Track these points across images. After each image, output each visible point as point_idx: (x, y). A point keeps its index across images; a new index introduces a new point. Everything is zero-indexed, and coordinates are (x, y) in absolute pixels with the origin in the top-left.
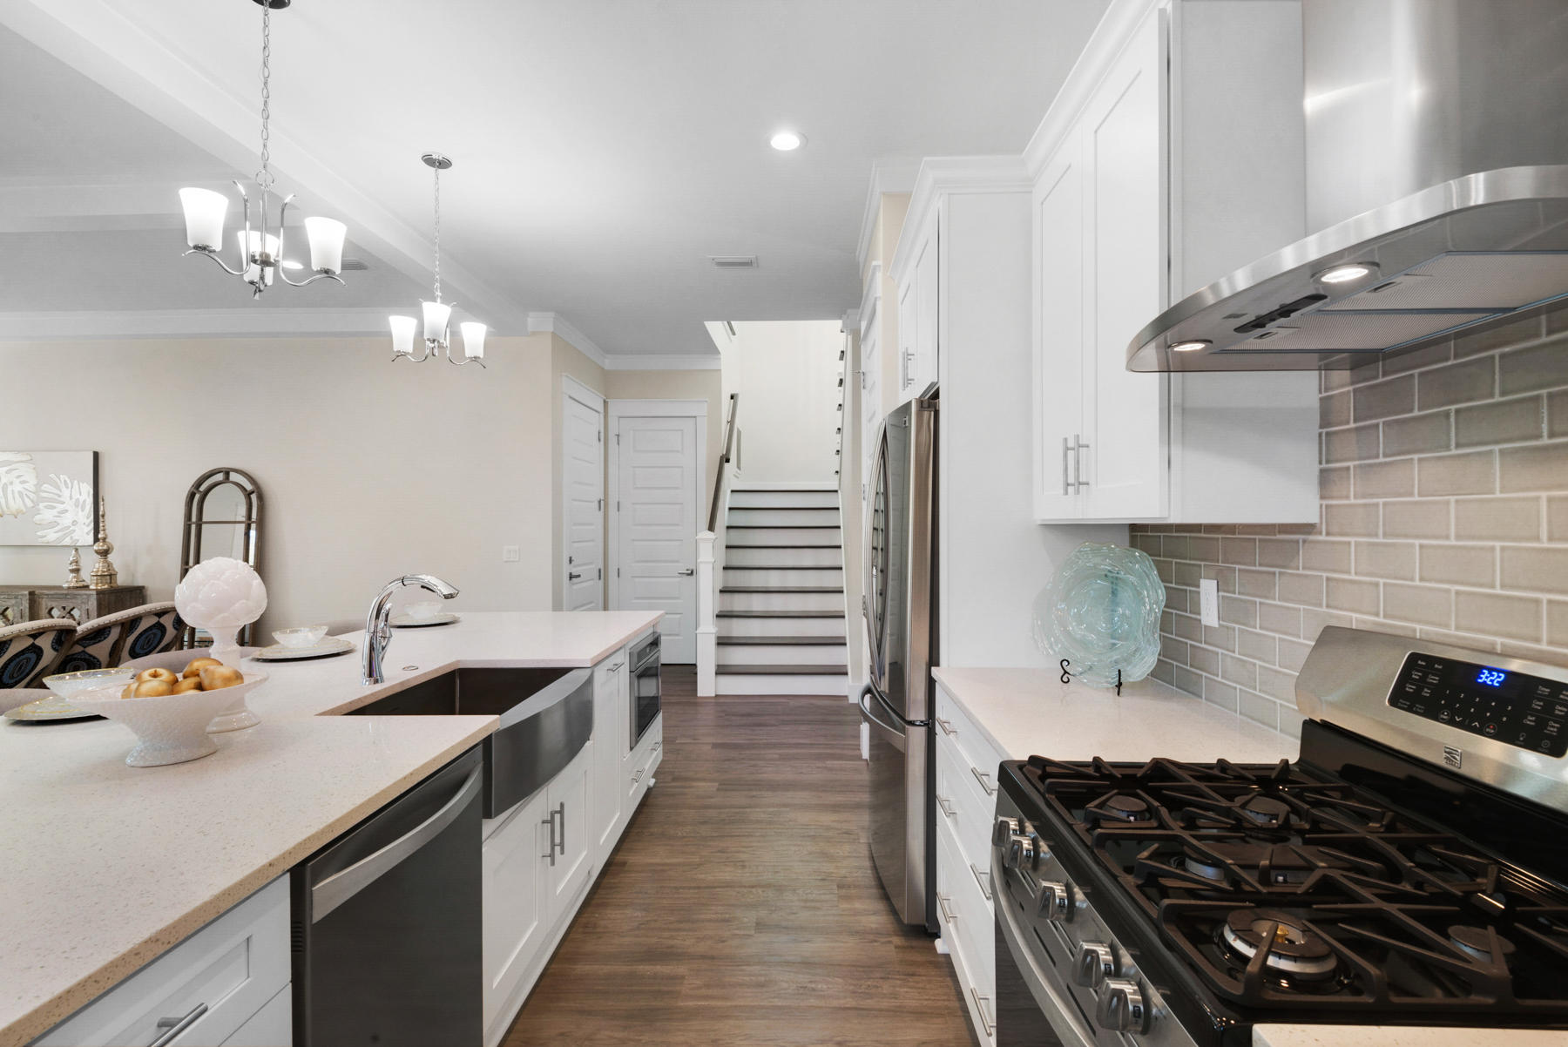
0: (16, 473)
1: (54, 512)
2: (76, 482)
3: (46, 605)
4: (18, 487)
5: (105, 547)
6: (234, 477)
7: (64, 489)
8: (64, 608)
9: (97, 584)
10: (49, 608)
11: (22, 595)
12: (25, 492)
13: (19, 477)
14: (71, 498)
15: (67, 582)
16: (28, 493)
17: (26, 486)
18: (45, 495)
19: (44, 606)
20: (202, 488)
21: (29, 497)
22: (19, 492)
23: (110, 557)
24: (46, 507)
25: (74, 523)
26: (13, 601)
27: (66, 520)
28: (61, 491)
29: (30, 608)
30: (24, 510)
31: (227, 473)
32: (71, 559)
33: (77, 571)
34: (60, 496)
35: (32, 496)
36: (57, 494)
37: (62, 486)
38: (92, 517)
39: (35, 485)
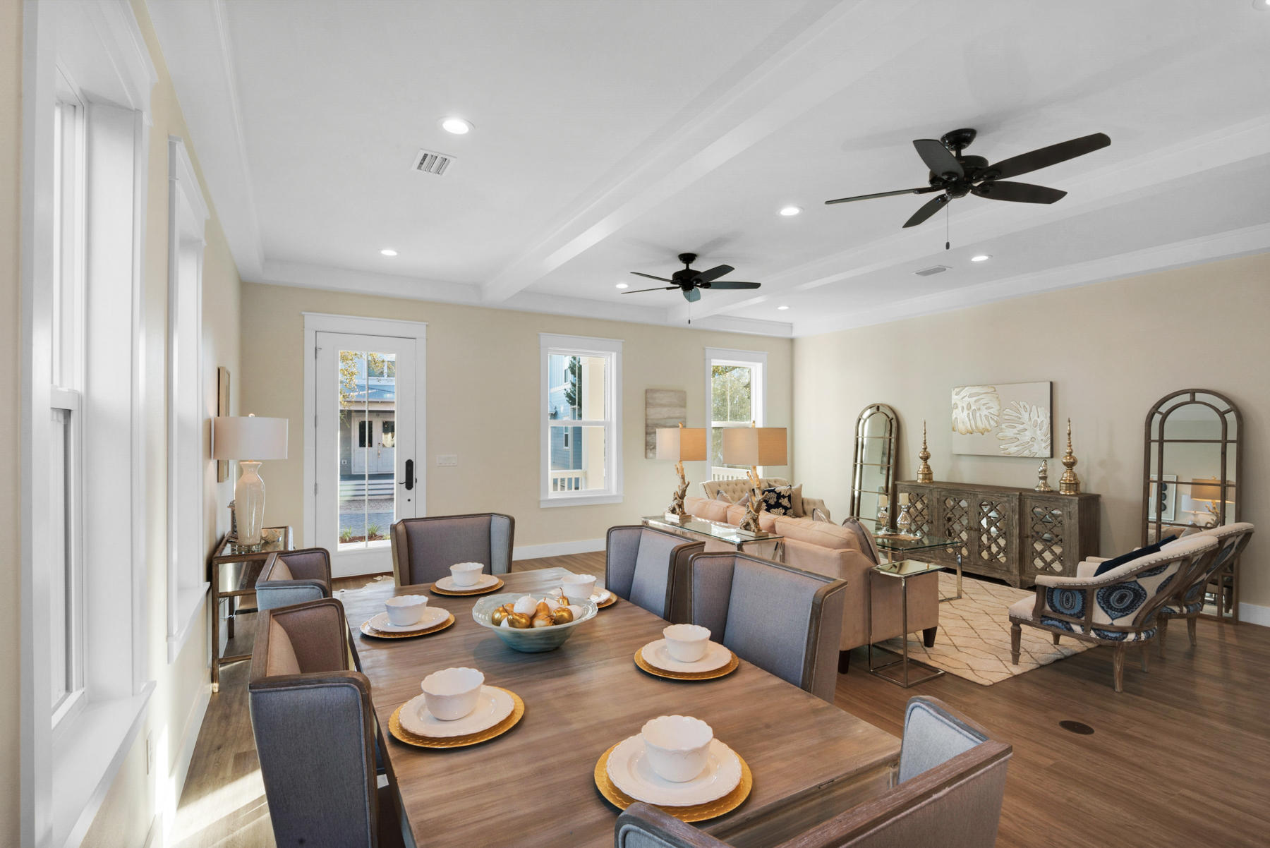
0: (983, 401)
1: (1015, 431)
2: (1034, 407)
3: (1031, 504)
4: (985, 412)
5: (1072, 460)
6: (1199, 396)
7: (1023, 412)
8: (1046, 508)
9: (1066, 490)
10: (1033, 506)
11: (1014, 495)
12: (990, 416)
13: (984, 405)
14: (1030, 419)
15: (1037, 486)
16: (992, 416)
17: (991, 411)
18: (1006, 417)
19: (1028, 505)
20: (1164, 409)
21: (993, 419)
22: (985, 415)
23: (1075, 469)
24: (1006, 426)
25: (1033, 439)
26: (1005, 499)
27: (1027, 436)
28: (1021, 414)
29: (1020, 505)
30: (990, 429)
31: (1193, 392)
32: (1041, 468)
33: (1044, 478)
34: (1020, 418)
35: (995, 418)
36: (1017, 417)
37: (1022, 410)
38: (1049, 435)
39: (998, 410)
